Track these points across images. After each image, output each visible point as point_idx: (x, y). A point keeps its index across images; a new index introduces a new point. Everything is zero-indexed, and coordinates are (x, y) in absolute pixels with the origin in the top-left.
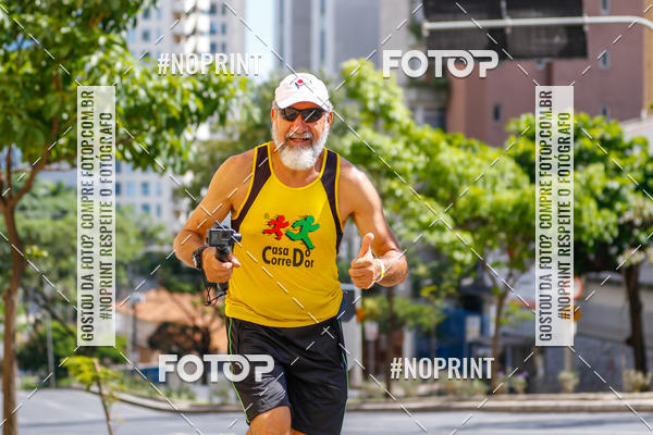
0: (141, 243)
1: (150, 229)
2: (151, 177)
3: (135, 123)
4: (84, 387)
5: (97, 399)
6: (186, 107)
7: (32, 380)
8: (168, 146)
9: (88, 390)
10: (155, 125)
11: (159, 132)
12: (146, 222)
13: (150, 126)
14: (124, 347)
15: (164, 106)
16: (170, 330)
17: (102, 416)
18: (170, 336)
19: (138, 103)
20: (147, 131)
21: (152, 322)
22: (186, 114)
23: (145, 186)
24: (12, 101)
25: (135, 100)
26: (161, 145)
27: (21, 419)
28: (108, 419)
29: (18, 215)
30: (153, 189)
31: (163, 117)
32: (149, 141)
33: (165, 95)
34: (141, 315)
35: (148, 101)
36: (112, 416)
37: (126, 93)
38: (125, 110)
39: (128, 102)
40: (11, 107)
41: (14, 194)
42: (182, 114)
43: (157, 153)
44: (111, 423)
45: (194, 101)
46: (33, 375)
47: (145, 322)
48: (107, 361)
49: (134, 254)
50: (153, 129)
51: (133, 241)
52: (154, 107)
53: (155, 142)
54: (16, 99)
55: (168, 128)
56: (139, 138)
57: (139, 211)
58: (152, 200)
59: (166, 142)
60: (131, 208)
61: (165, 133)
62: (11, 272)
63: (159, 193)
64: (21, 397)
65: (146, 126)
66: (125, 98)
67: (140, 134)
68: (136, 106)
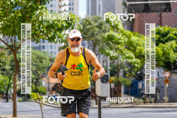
0: (50, 62)
1: (53, 58)
2: (53, 44)
3: (49, 29)
4: (35, 101)
5: (39, 104)
6: (63, 25)
7: (21, 99)
8: (58, 36)
9: (36, 102)
10: (54, 30)
11: (55, 32)
12: (52, 56)
13: (53, 30)
14: (46, 90)
15: (57, 25)
16: (58, 85)
17: (40, 109)
18: (58, 87)
19: (50, 24)
20: (52, 31)
21: (53, 83)
22: (63, 27)
23: (51, 46)
24: (15, 23)
25: (49, 23)
26: (56, 35)
27: (18, 110)
28: (41, 110)
29: (17, 54)
30: (53, 47)
31: (56, 28)
32: (52, 34)
33: (57, 22)
34: (50, 82)
35: (52, 23)
36: (43, 109)
37: (46, 21)
38: (46, 26)
39: (47, 24)
40: (15, 25)
41: (16, 49)
42: (61, 27)
43: (55, 37)
44: (42, 111)
45: (65, 24)
46: (21, 98)
47: (51, 83)
48: (41, 94)
49: (48, 65)
50: (54, 31)
51: (48, 61)
52: (54, 25)
53: (54, 35)
54: (16, 23)
55: (58, 31)
56: (50, 33)
57: (50, 53)
58: (53, 50)
59: (57, 34)
60: (47, 53)
61: (57, 32)
62: (15, 70)
63: (55, 48)
64: (18, 104)
65: (52, 30)
66: (46, 23)
67: (50, 32)
68: (49, 25)
